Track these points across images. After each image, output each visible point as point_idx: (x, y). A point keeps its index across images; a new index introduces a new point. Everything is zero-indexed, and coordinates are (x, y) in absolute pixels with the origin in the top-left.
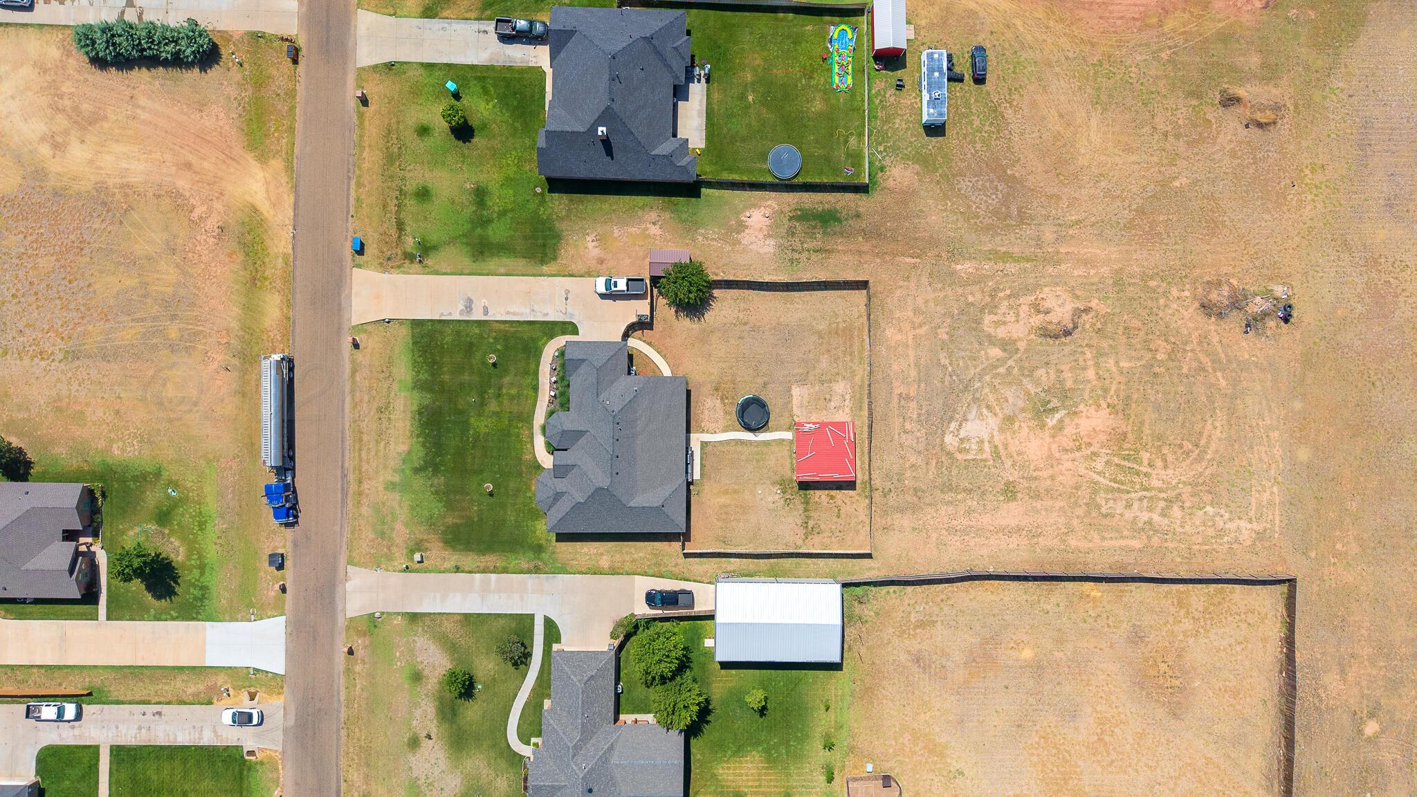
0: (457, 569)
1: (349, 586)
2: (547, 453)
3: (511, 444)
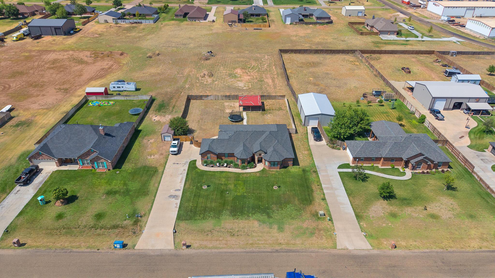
0: (324, 199)
1: (350, 248)
2: (255, 167)
3: (251, 180)
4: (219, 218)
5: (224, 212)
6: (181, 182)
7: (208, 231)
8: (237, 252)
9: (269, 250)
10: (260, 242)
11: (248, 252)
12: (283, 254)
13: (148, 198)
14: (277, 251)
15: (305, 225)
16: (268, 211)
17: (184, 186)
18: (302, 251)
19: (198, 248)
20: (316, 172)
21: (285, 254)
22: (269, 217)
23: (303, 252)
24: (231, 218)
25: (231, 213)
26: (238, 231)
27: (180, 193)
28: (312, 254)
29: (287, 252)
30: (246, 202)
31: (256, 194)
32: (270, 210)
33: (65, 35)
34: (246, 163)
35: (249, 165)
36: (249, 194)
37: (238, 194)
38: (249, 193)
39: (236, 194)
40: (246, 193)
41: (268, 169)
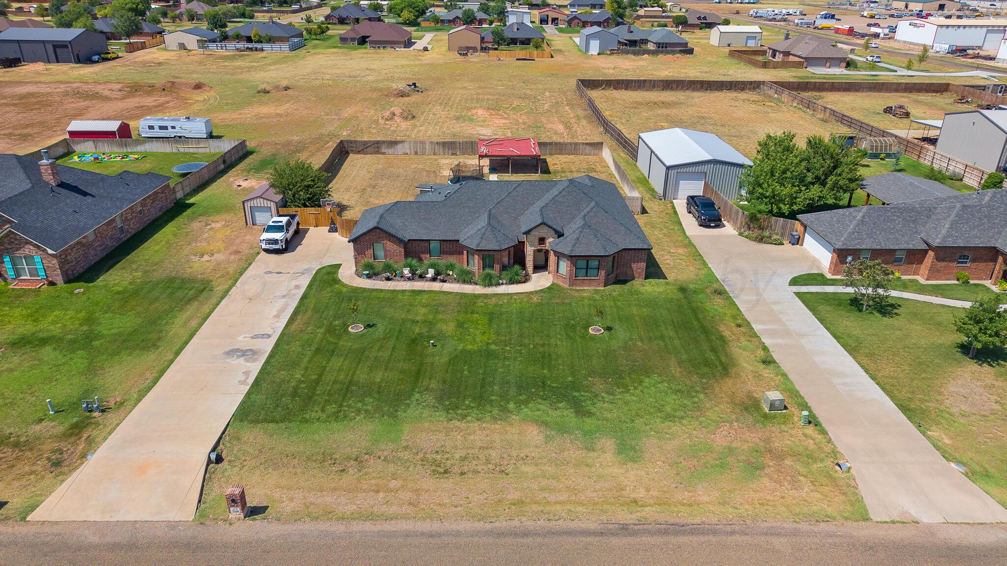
0: (768, 361)
1: (927, 517)
2: (526, 279)
3: (515, 311)
4: (393, 415)
5: (417, 396)
6: (277, 316)
7: (349, 458)
8: (458, 534)
9: (592, 526)
10: (552, 498)
11: (501, 534)
12: (651, 540)
13: (150, 358)
14: (624, 529)
15: (720, 439)
16: (576, 394)
17: (287, 326)
18: (729, 528)
19: (295, 517)
20: (720, 292)
21: (659, 540)
22: (581, 411)
23: (732, 533)
24: (441, 416)
25: (440, 399)
26: (463, 459)
27: (268, 346)
28: (773, 540)
29: (666, 532)
30: (496, 370)
31: (531, 346)
32: (582, 393)
33: (76, 63)
34: (497, 267)
35: (504, 273)
36: (508, 348)
37: (469, 347)
38: (506, 346)
39: (460, 347)
40: (496, 344)
41: (567, 286)
